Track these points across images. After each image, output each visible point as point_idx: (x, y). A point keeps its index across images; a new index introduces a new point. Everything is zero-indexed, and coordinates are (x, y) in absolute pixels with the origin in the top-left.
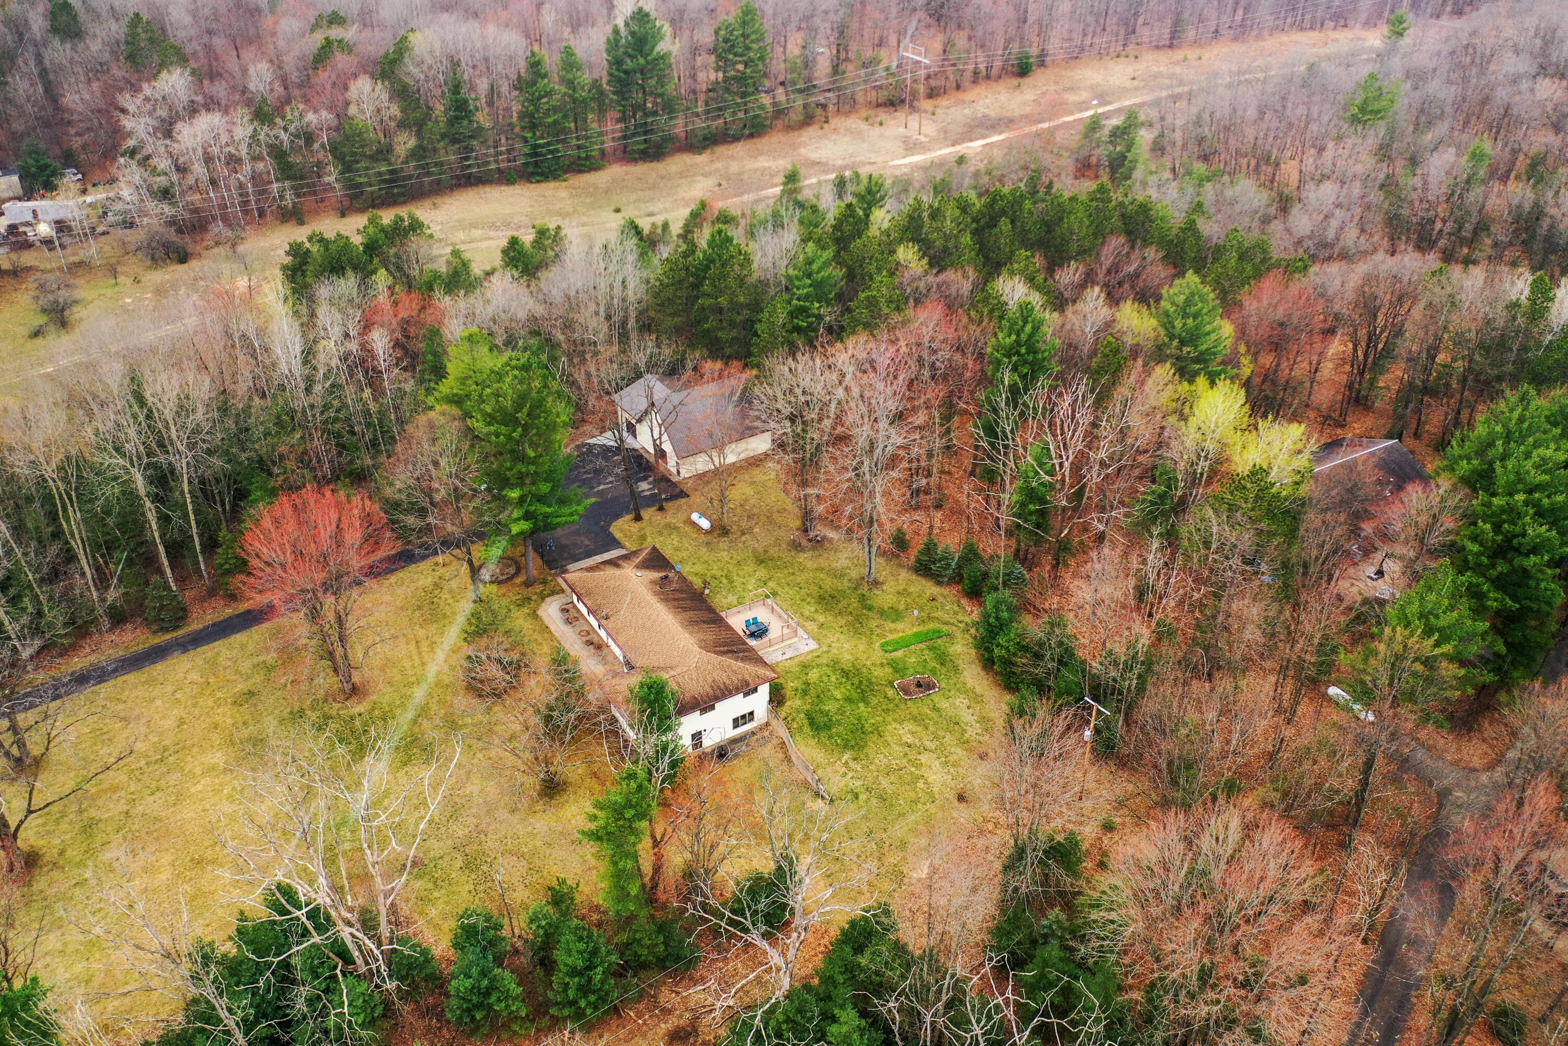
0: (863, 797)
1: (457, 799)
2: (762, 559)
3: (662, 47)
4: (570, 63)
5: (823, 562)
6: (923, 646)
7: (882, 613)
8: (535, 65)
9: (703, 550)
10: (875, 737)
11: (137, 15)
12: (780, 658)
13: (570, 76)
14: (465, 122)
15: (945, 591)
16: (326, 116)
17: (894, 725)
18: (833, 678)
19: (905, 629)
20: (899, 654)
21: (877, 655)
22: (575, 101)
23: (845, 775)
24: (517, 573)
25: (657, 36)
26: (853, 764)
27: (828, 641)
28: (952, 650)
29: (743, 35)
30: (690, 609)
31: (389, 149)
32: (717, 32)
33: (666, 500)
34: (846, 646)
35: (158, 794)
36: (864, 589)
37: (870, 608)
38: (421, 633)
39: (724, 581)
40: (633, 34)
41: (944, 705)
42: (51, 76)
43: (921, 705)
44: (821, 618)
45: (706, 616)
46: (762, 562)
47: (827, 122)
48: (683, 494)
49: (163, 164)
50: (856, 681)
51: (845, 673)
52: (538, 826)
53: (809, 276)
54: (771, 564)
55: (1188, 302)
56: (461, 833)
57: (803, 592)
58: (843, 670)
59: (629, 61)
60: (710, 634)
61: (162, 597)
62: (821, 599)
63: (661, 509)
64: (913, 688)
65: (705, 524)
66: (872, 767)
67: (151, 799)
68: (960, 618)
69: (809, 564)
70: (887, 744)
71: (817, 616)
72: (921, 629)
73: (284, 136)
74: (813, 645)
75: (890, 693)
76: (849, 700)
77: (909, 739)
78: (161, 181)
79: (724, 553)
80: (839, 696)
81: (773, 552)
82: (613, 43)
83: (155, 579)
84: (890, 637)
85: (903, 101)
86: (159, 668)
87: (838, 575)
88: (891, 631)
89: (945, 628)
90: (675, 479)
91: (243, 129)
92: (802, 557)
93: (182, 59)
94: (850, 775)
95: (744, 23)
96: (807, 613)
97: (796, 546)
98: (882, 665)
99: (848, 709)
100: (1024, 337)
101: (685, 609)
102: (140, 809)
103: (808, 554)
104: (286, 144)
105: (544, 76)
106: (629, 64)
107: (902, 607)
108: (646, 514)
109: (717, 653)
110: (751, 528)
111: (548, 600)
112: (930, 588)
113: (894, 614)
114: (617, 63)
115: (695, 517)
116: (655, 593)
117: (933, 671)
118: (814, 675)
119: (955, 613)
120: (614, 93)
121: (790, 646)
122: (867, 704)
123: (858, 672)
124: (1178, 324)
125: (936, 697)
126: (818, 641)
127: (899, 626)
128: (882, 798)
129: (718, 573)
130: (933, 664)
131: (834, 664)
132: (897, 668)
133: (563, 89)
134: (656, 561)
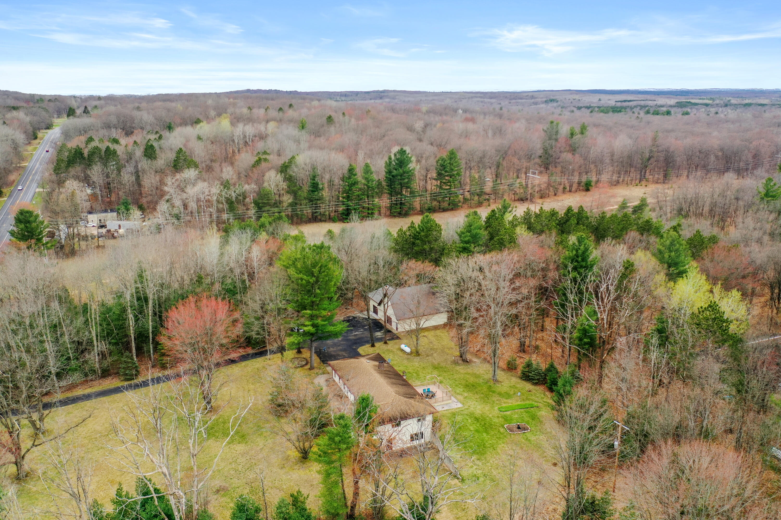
0: (481, 479)
1: (253, 461)
2: (436, 367)
3: (411, 166)
4: (367, 170)
5: (469, 371)
6: (522, 410)
7: (500, 394)
8: (351, 170)
9: (405, 361)
10: (491, 450)
11: (181, 149)
12: (441, 409)
13: (367, 176)
14: (316, 193)
15: (537, 388)
16: (253, 186)
17: (503, 445)
18: (469, 421)
19: (513, 402)
20: (508, 413)
21: (496, 412)
22: (368, 187)
23: (472, 467)
24: (306, 364)
25: (409, 161)
26: (478, 462)
27: (468, 404)
28: (539, 413)
29: (450, 163)
30: (393, 378)
31: (280, 202)
32: (437, 162)
33: (389, 340)
34: (479, 407)
35: (101, 450)
36: (491, 383)
37: (494, 392)
38: (252, 387)
39: (415, 374)
40: (398, 159)
41: (533, 438)
42: (140, 174)
43: (519, 437)
44: (466, 394)
45: (401, 382)
46: (436, 368)
47: (489, 206)
48: (398, 338)
49: (178, 203)
50: (483, 423)
51: (477, 419)
52: (294, 476)
53: (470, 231)
54: (441, 369)
55: (672, 244)
56: (251, 477)
57: (457, 382)
58: (476, 418)
59: (395, 171)
60: (402, 389)
61: (128, 362)
62: (467, 386)
63: (386, 343)
64: (515, 429)
65: (408, 350)
66: (489, 464)
67: (97, 452)
68: (545, 400)
69: (462, 371)
70: (498, 453)
71: (463, 393)
72: (522, 403)
73: (234, 195)
74: (460, 405)
75: (502, 430)
76: (477, 431)
77: (511, 452)
78: (176, 211)
79: (416, 362)
80: (472, 429)
81: (443, 364)
82: (389, 164)
83: (127, 353)
84: (504, 405)
85: (527, 199)
86: (119, 395)
87: (477, 376)
88: (505, 403)
89: (536, 404)
90: (395, 331)
91: (216, 190)
92: (458, 368)
93: (196, 166)
94: (475, 467)
95: (451, 159)
96: (458, 391)
97: (455, 363)
98: (498, 417)
99: (477, 435)
100: (580, 252)
101: (390, 378)
102: (90, 456)
103: (462, 367)
104: (234, 199)
105: (355, 175)
106: (395, 172)
107: (512, 393)
108: (377, 345)
109: (404, 397)
110: (432, 354)
111: (320, 376)
112: (528, 386)
113: (508, 396)
114: (390, 172)
115: (403, 346)
116: (375, 370)
117: (528, 422)
118: (459, 418)
119: (543, 398)
120: (387, 186)
121: (447, 404)
122: (488, 433)
123: (484, 419)
124: (666, 255)
125: (528, 434)
126: (463, 404)
127: (509, 401)
128: (493, 480)
129: (412, 371)
130: (527, 419)
131: (471, 415)
132: (506, 419)
133: (363, 181)
134: (379, 359)
